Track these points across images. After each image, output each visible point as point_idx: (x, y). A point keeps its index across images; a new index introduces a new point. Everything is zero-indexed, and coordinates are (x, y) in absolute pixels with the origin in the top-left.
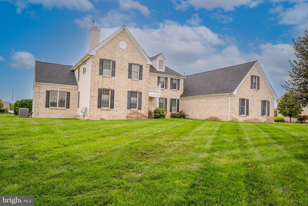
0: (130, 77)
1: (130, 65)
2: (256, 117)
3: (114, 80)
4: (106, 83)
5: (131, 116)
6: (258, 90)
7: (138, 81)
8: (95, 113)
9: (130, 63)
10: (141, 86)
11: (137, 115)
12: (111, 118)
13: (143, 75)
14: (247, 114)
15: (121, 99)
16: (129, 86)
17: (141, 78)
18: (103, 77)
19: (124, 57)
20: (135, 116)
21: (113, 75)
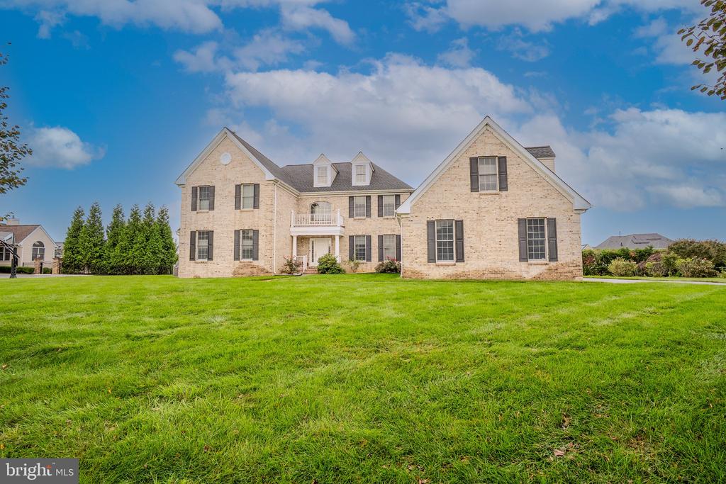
0: (237, 206)
1: (238, 187)
2: (499, 266)
3: (213, 216)
4: (202, 221)
5: (241, 271)
6: (504, 193)
7: (252, 211)
8: (187, 268)
9: (238, 183)
10: (257, 220)
11: (251, 270)
12: (210, 275)
13: (260, 199)
14: (461, 258)
15: (224, 245)
16: (237, 222)
17: (256, 205)
18: (197, 213)
19: (228, 177)
20: (248, 271)
21: (212, 207)
